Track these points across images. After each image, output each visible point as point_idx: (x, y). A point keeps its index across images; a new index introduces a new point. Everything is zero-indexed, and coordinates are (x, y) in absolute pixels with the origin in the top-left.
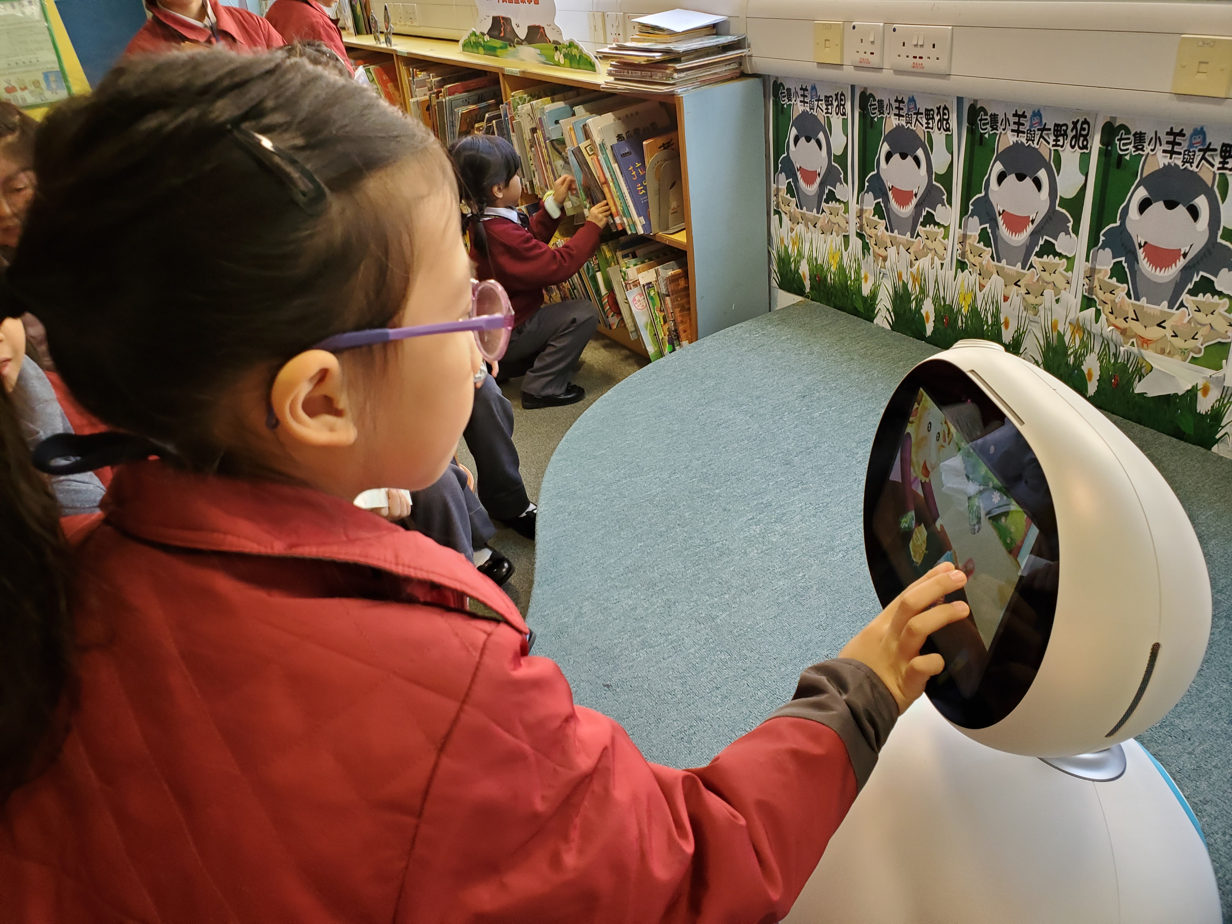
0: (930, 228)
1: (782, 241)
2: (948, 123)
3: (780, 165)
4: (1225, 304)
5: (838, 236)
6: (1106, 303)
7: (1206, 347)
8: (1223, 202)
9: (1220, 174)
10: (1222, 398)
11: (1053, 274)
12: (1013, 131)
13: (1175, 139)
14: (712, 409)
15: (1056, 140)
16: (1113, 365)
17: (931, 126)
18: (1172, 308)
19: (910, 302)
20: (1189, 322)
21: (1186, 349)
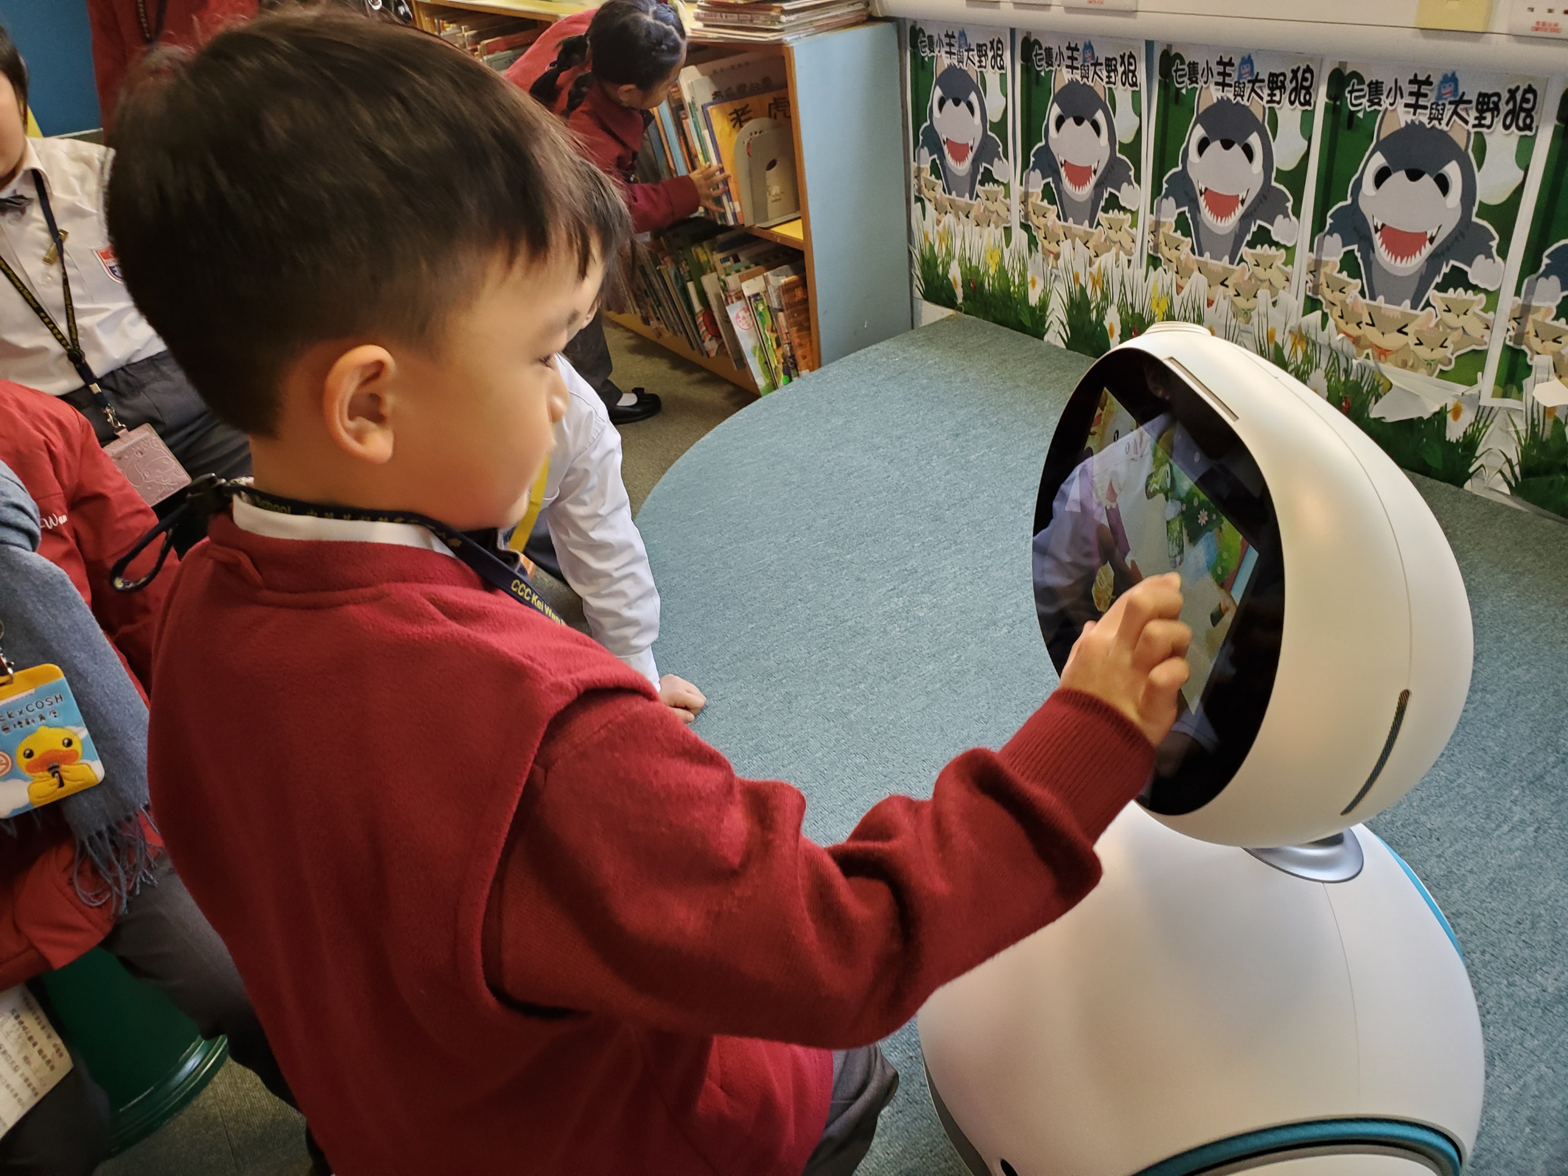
0: (1114, 214)
1: (926, 237)
2: (1134, 75)
3: (921, 138)
4: (1481, 299)
5: (997, 227)
6: (1333, 304)
7: (1457, 357)
8: (1479, 171)
9: (1476, 133)
10: (1477, 421)
11: (1268, 270)
12: (1217, 84)
13: (1419, 88)
14: (841, 454)
15: (1272, 95)
16: (1345, 383)
17: (1113, 80)
18: (1416, 309)
19: (1089, 311)
20: (1437, 325)
21: (1433, 361)
